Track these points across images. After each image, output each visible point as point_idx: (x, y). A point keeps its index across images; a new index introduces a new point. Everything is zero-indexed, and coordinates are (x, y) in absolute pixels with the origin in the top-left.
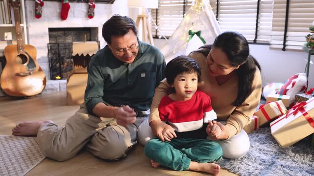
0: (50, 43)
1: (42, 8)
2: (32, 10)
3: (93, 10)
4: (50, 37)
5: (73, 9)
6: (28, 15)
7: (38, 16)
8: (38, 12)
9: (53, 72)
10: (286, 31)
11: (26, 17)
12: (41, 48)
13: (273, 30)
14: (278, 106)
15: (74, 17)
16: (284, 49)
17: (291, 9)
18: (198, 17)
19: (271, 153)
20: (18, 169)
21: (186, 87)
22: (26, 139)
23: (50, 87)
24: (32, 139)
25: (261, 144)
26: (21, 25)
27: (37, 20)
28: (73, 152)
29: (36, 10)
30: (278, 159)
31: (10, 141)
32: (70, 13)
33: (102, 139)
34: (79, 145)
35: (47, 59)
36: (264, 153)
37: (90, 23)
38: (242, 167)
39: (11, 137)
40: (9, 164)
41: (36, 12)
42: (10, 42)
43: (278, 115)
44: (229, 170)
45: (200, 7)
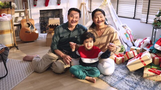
0: (40, 17)
1: (37, 1)
2: (32, 3)
3: (60, 1)
4: (41, 14)
5: (50, 1)
6: (31, 5)
7: (35, 5)
8: (35, 4)
9: (42, 30)
10: (148, 14)
11: (30, 6)
12: (36, 19)
13: (142, 13)
14: (134, 53)
15: (51, 5)
16: (147, 23)
17: (151, 4)
18: (105, 9)
19: (124, 74)
20: (24, 75)
21: (87, 45)
22: (28, 62)
23: (40, 37)
24: (30, 62)
25: (122, 69)
26: (28, 10)
27: (35, 7)
28: (44, 70)
29: (34, 3)
30: (126, 77)
31: (22, 63)
32: (49, 3)
33: (55, 65)
34: (46, 67)
35: (39, 24)
36: (122, 74)
37: (59, 7)
38: (109, 80)
39: (22, 61)
40: (21, 73)
41: (34, 4)
42: (23, 17)
43: (132, 57)
44: (104, 81)
45: (105, 4)
